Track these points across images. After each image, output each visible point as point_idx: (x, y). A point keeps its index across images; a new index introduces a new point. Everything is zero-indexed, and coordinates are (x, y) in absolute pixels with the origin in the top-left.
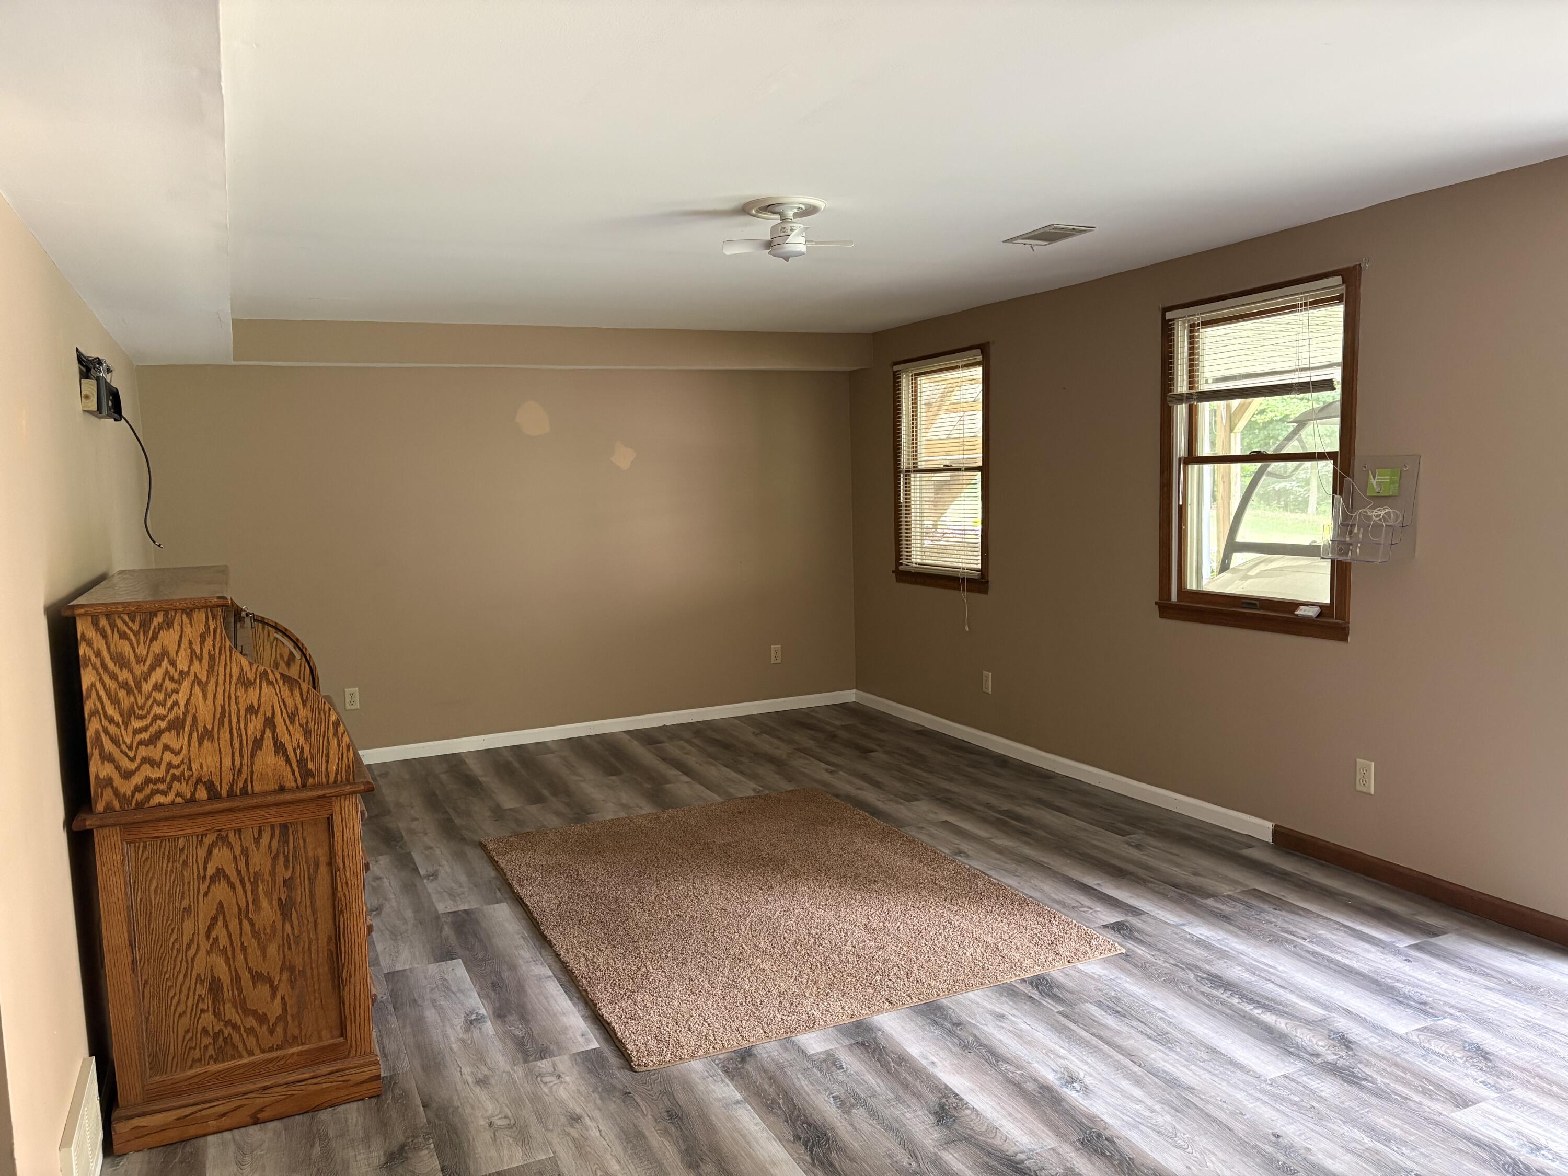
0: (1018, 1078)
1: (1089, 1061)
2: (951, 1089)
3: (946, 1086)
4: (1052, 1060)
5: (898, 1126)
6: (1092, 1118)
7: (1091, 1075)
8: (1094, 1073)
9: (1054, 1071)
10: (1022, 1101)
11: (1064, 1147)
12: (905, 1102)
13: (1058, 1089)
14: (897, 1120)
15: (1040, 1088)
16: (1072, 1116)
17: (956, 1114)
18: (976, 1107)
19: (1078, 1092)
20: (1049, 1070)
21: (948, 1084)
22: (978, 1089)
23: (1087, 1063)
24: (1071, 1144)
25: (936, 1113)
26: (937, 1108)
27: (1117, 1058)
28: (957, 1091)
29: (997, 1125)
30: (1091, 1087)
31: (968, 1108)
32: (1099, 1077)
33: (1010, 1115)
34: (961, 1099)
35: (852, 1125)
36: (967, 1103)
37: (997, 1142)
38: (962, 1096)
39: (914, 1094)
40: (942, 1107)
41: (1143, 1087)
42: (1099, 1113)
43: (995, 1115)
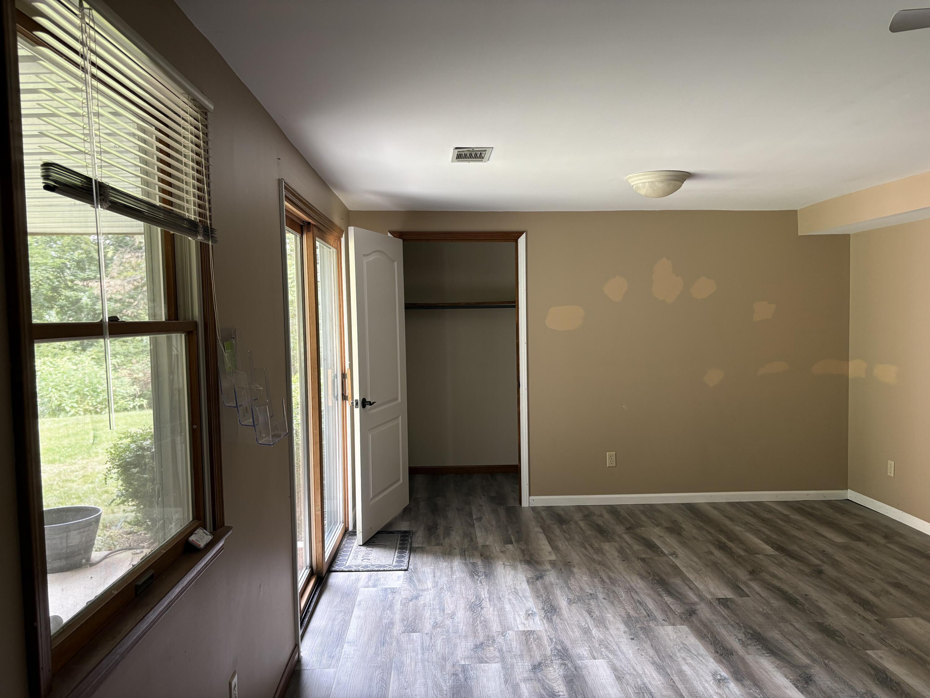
0: (754, 689)
1: (702, 688)
2: (799, 691)
3: (802, 693)
4: (725, 693)
5: (835, 679)
6: (720, 662)
7: (706, 681)
8: (703, 681)
9: (728, 688)
10: (756, 676)
11: (743, 654)
12: (831, 689)
13: (731, 678)
14: (836, 682)
15: (742, 680)
16: (730, 664)
17: (799, 678)
18: (786, 679)
19: (720, 674)
20: (731, 689)
21: (801, 694)
22: (782, 688)
23: (704, 687)
24: (738, 654)
25: (811, 680)
26: (810, 683)
27: (683, 686)
28: (796, 689)
29: (776, 669)
30: (710, 675)
31: (791, 679)
32: (701, 678)
33: (766, 672)
34: (794, 684)
35: (864, 684)
36: (790, 682)
37: (778, 662)
38: (793, 686)
39: (824, 692)
40: (807, 683)
41: (679, 669)
42: (715, 663)
43: (775, 673)
